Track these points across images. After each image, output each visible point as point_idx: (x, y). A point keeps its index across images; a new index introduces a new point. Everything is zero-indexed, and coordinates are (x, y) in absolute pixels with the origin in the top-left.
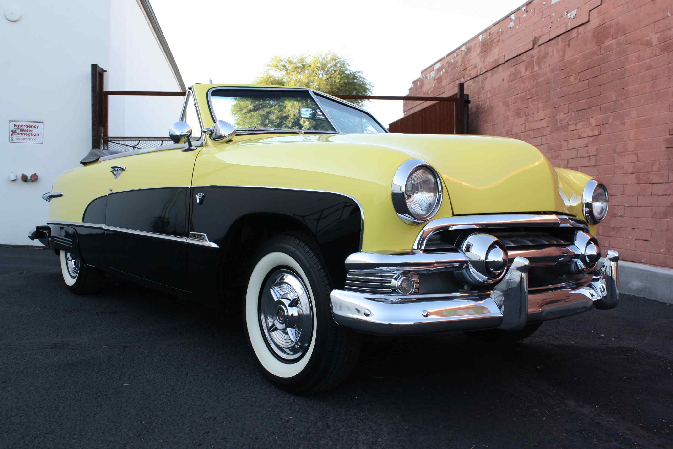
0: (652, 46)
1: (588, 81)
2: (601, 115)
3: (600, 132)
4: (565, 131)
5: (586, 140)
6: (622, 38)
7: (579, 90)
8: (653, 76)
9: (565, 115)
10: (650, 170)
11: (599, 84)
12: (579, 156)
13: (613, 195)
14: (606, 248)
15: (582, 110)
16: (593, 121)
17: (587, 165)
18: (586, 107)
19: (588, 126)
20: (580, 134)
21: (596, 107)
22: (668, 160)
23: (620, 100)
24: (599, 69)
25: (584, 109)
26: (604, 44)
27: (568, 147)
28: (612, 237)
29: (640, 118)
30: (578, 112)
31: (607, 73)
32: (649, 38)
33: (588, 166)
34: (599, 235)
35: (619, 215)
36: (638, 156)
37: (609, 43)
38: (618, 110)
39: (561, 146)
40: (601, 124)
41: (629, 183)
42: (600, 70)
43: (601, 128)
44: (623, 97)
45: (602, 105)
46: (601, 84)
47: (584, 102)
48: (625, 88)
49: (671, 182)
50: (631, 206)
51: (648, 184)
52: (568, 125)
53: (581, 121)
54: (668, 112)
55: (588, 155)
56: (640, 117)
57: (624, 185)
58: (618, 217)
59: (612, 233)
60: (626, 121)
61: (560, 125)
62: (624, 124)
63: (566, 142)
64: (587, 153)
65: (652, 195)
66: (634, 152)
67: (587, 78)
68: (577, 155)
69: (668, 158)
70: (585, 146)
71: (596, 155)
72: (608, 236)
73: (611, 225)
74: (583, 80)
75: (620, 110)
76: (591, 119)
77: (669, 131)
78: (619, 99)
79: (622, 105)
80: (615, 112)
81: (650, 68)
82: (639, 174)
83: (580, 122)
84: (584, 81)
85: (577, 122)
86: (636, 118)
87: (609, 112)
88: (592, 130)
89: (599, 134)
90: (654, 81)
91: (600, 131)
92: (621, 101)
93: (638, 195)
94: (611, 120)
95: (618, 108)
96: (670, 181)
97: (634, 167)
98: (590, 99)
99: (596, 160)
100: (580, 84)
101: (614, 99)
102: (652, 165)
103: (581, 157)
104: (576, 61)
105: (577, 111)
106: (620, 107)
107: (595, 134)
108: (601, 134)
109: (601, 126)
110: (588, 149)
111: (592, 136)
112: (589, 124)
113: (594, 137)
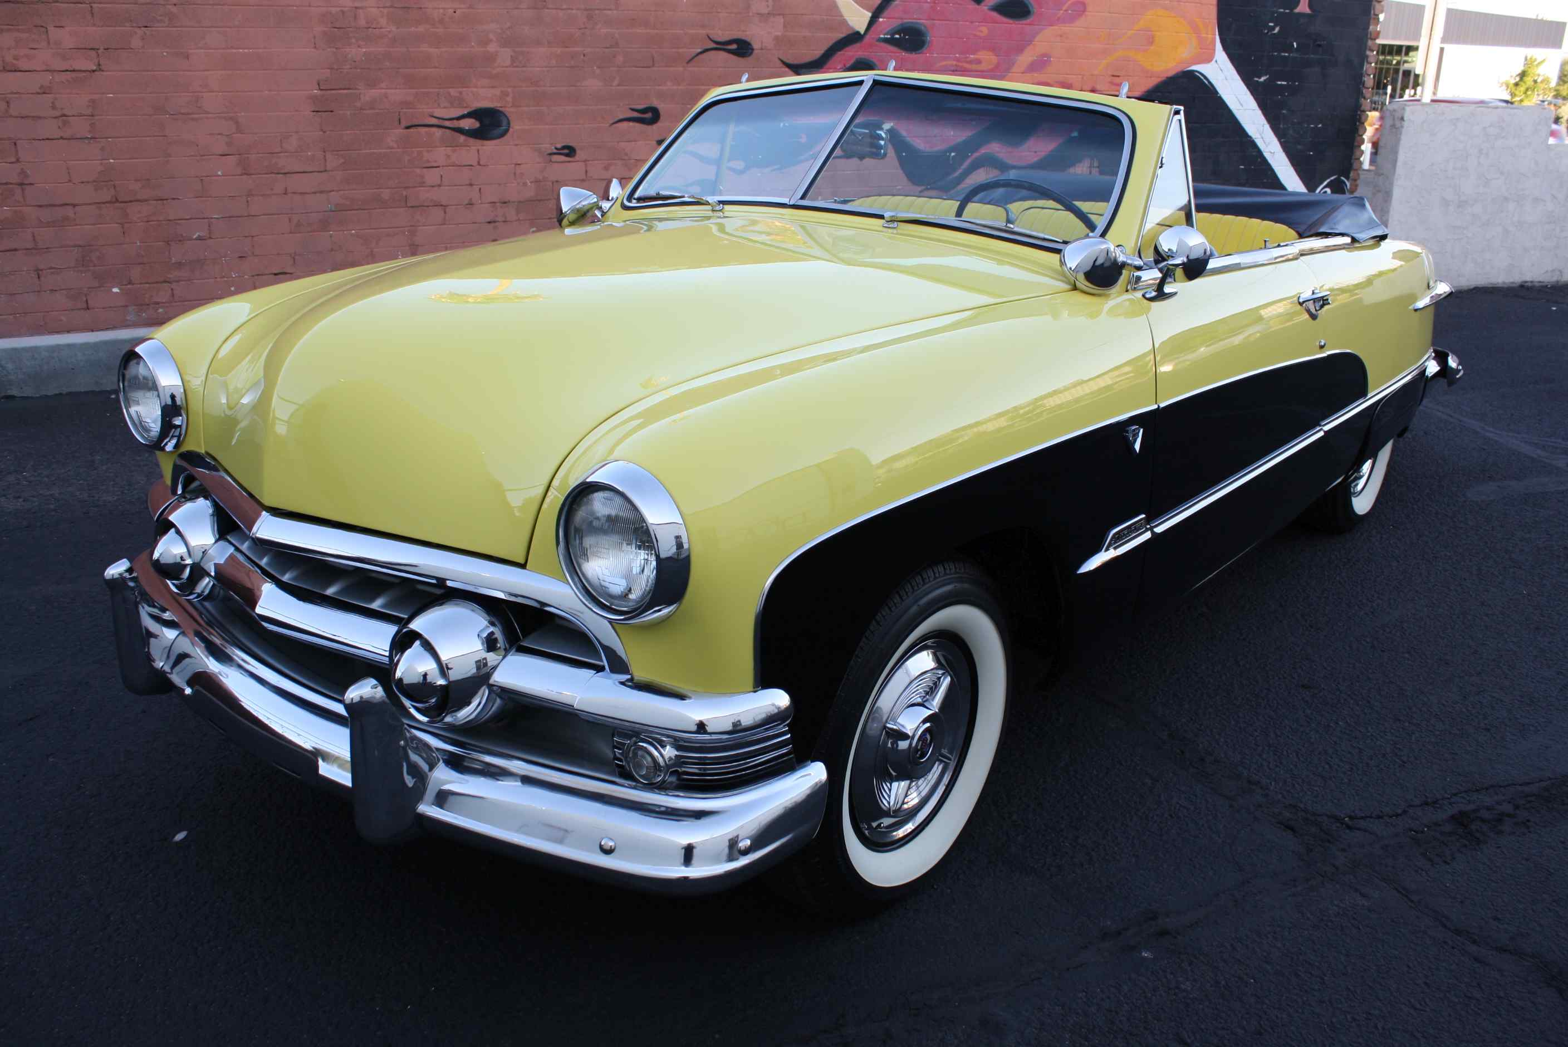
2: (94, 25)
3: (99, 65)
10: (278, 150)
12: (13, 112)
13: (167, 199)
14: (160, 305)
16: (66, 37)
17: (59, 137)
19: (43, 44)
20: (9, 58)
21: (72, 5)
22: (321, 133)
23: (164, 5)
28: (178, 281)
29: (234, 51)
33: (62, 138)
34: (130, 283)
35: (195, 237)
36: (237, 123)
38: (157, 25)
40: (102, 47)
41: (219, 173)
43: (98, 55)
44: (175, 1)
45: (95, 6)
49: (332, 171)
50: (230, 217)
51: (273, 175)
54: (313, 50)
55: (58, 113)
56: (232, 48)
57: (204, 178)
58: (191, 239)
59: (174, 275)
60: (190, 51)
62: (187, 57)
64: (54, 107)
65: (285, 194)
66: (226, 115)
68: (7, 111)
69: (322, 130)
70: (41, 91)
71: (91, 115)
72: (165, 282)
73: (171, 259)
75: (164, 25)
76: (51, 29)
77: (319, 84)
78: (162, 2)
79: (172, 17)
80: (146, 27)
82: (248, 158)
86: (223, 49)
87: (127, 24)
88: (64, 58)
89: (95, 68)
91: (99, 62)
92: (169, 7)
93: (248, 195)
94: (136, 42)
95: (158, 21)
96: (328, 169)
97: (229, 144)
99: (92, 125)
102: (281, 140)
103: (22, 117)
106: (166, 20)
107: (77, 68)
108: (101, 70)
109: (99, 51)
110: (56, 99)
111: (67, 71)
112: (49, 43)
113: (74, 75)
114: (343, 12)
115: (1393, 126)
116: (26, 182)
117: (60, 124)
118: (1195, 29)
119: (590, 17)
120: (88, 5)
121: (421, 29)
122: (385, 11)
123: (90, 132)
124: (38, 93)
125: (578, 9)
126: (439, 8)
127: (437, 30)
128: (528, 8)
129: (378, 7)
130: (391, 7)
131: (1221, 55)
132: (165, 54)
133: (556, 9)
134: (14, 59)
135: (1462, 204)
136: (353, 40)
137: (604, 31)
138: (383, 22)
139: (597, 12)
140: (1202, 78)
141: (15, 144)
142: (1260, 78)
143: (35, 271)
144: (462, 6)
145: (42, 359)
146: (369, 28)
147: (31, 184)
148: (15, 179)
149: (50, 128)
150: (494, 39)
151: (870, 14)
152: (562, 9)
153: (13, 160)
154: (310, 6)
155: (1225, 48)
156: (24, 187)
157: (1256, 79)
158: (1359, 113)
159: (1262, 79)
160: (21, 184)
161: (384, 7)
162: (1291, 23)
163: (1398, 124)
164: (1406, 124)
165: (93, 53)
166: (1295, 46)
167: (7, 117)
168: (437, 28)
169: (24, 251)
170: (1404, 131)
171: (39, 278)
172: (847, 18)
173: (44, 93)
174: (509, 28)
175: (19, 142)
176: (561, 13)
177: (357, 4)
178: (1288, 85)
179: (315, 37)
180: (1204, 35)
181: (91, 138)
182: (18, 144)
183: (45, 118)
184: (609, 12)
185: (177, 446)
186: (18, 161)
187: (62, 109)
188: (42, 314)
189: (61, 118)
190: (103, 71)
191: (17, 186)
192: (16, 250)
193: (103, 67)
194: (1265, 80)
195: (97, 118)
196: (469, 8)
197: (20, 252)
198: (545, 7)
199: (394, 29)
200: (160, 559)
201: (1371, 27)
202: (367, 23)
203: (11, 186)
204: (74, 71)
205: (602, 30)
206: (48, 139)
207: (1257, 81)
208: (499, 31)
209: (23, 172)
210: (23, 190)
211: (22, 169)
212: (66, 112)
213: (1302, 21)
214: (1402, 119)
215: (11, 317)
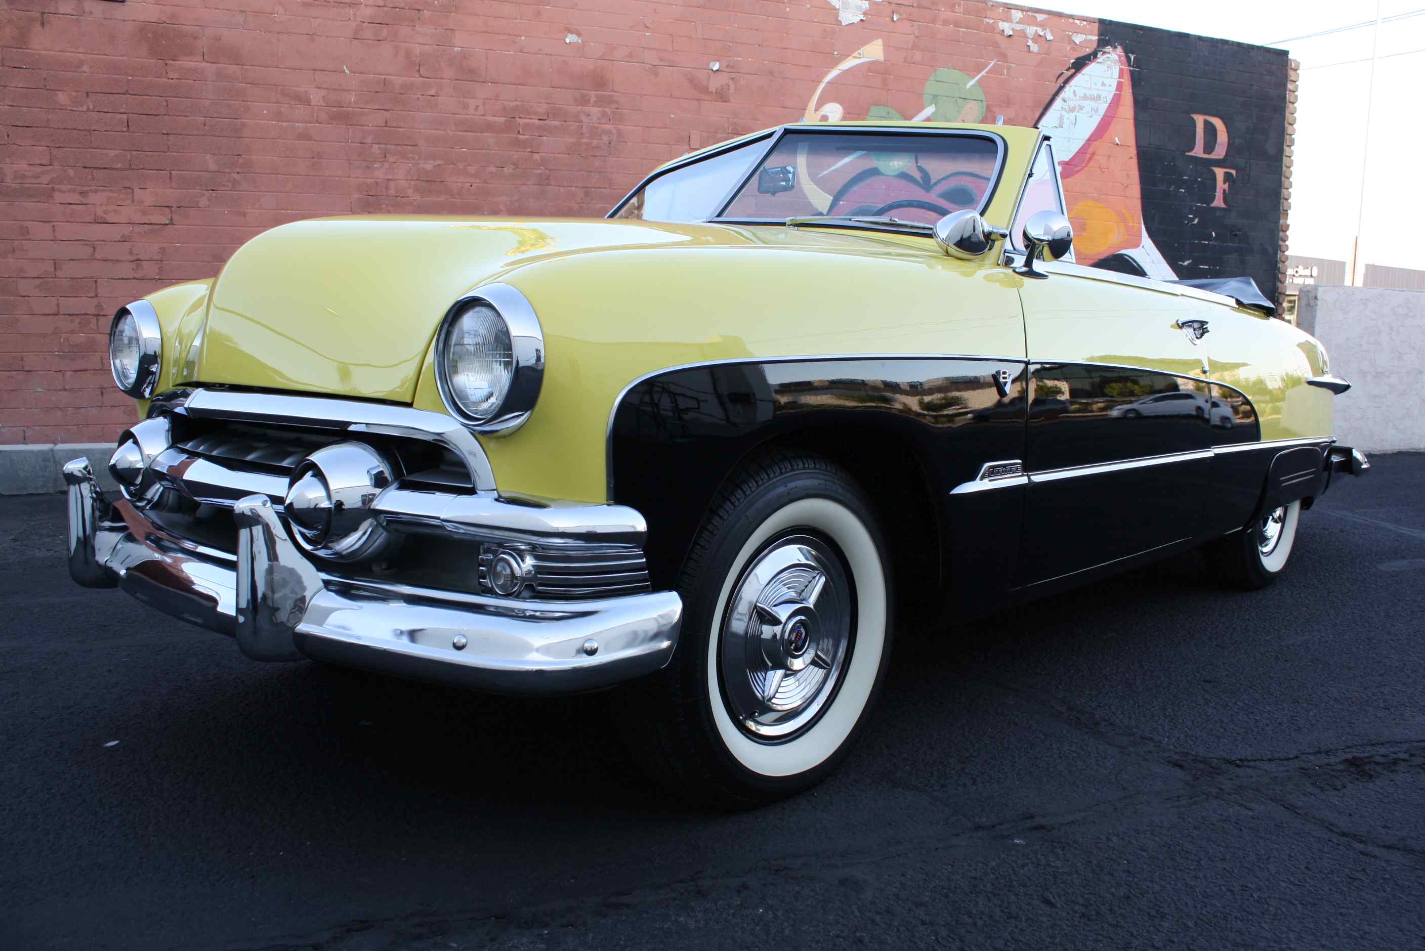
0: (308, 105)
1: (125, 116)
2: (171, 188)
3: (172, 220)
4: (39, 202)
5: (126, 230)
6: (232, 69)
7: (94, 128)
8: (314, 152)
9: (39, 169)
11: (165, 132)
12: (97, 256)
15: (105, 168)
16: (147, 197)
18: (119, 166)
19: (129, 202)
20: (100, 213)
21: (155, 171)
23: (229, 173)
24: (165, 104)
25: (116, 169)
26: (176, 62)
27: (54, 236)
29: (284, 211)
30: (87, 170)
31: (190, 118)
32: (302, 90)
33: (134, 278)
37: (193, 64)
38: (223, 188)
39: (24, 232)
40: (175, 205)
42: (167, 105)
43: (172, 212)
44: (238, 170)
45: (174, 172)
46: (169, 132)
47: (112, 155)
48: (243, 156)
52: (53, 189)
53: (103, 191)
55: (134, 258)
56: (283, 209)
60: (247, 211)
61: (17, 186)
62: (244, 215)
63: (48, 226)
64: (131, 253)
67: (122, 111)
68: (93, 255)
70: (122, 240)
71: (162, 261)
74: (106, 110)
75: (228, 189)
76: (136, 190)
78: (227, 170)
79: (235, 183)
80: (213, 190)
81: (304, 136)
83: (96, 191)
84: (111, 115)
85: (86, 189)
87: (198, 188)
88: (144, 213)
89: (167, 222)
90: (315, 159)
91: (171, 217)
92: (233, 174)
94: (203, 202)
95: (224, 186)
98: (134, 153)
99: (161, 268)
100: (95, 115)
101: (213, 167)
103: (105, 260)
104: (79, 67)
105: (84, 167)
106: (230, 184)
107: (153, 222)
108: (172, 224)
109: (173, 209)
110: (133, 246)
111: (145, 224)
112: (133, 201)
113: (151, 227)
114: (377, 183)
115: (1308, 305)
116: (101, 314)
117: (134, 267)
118: (1124, 220)
119: (587, 194)
120: (168, 172)
121: (442, 199)
122: (413, 182)
123: (158, 274)
124: (119, 241)
125: (576, 187)
126: (457, 182)
127: (454, 200)
128: (534, 185)
129: (407, 180)
130: (417, 180)
131: (1146, 241)
132: (226, 212)
133: (558, 186)
134: (104, 213)
135: (1378, 375)
136: (384, 206)
137: (600, 205)
138: (410, 192)
139: (593, 189)
140: (1131, 260)
141: (96, 282)
142: (1184, 262)
143: (100, 388)
144: (478, 181)
145: (96, 460)
146: (398, 196)
147: (104, 315)
148: (92, 311)
149: (126, 270)
150: (503, 209)
151: (832, 198)
152: (563, 187)
153: (93, 294)
154: (349, 177)
155: (1151, 235)
156: (99, 318)
157: (1180, 263)
158: (1277, 295)
159: (1186, 263)
160: (97, 315)
161: (411, 180)
162: (1209, 216)
163: (1312, 302)
164: (1319, 303)
165: (168, 209)
166: (1214, 235)
167: (92, 260)
168: (455, 198)
169: (93, 372)
170: (1317, 308)
171: (102, 394)
172: (811, 201)
173: (124, 241)
174: (517, 200)
175: (99, 281)
176: (562, 190)
177: (390, 177)
178: (1210, 268)
179: (351, 203)
180: (1131, 224)
181: (159, 279)
182: (98, 283)
183: (122, 261)
184: (604, 190)
185: (151, 393)
186: (96, 296)
187: (137, 254)
188: (102, 426)
189: (135, 262)
190: (174, 225)
191: (92, 317)
192: (86, 370)
193: (174, 222)
194: (1189, 264)
195: (164, 262)
196: (482, 183)
197: (88, 372)
198: (548, 184)
199: (418, 198)
200: (117, 464)
201: (1281, 221)
202: (396, 192)
203: (87, 316)
204: (151, 224)
205: (597, 205)
206: (123, 279)
207: (1182, 265)
208: (509, 203)
209: (99, 306)
210: (98, 320)
211: (99, 303)
212: (140, 257)
213: (1218, 214)
214: (1316, 298)
215: (75, 427)
